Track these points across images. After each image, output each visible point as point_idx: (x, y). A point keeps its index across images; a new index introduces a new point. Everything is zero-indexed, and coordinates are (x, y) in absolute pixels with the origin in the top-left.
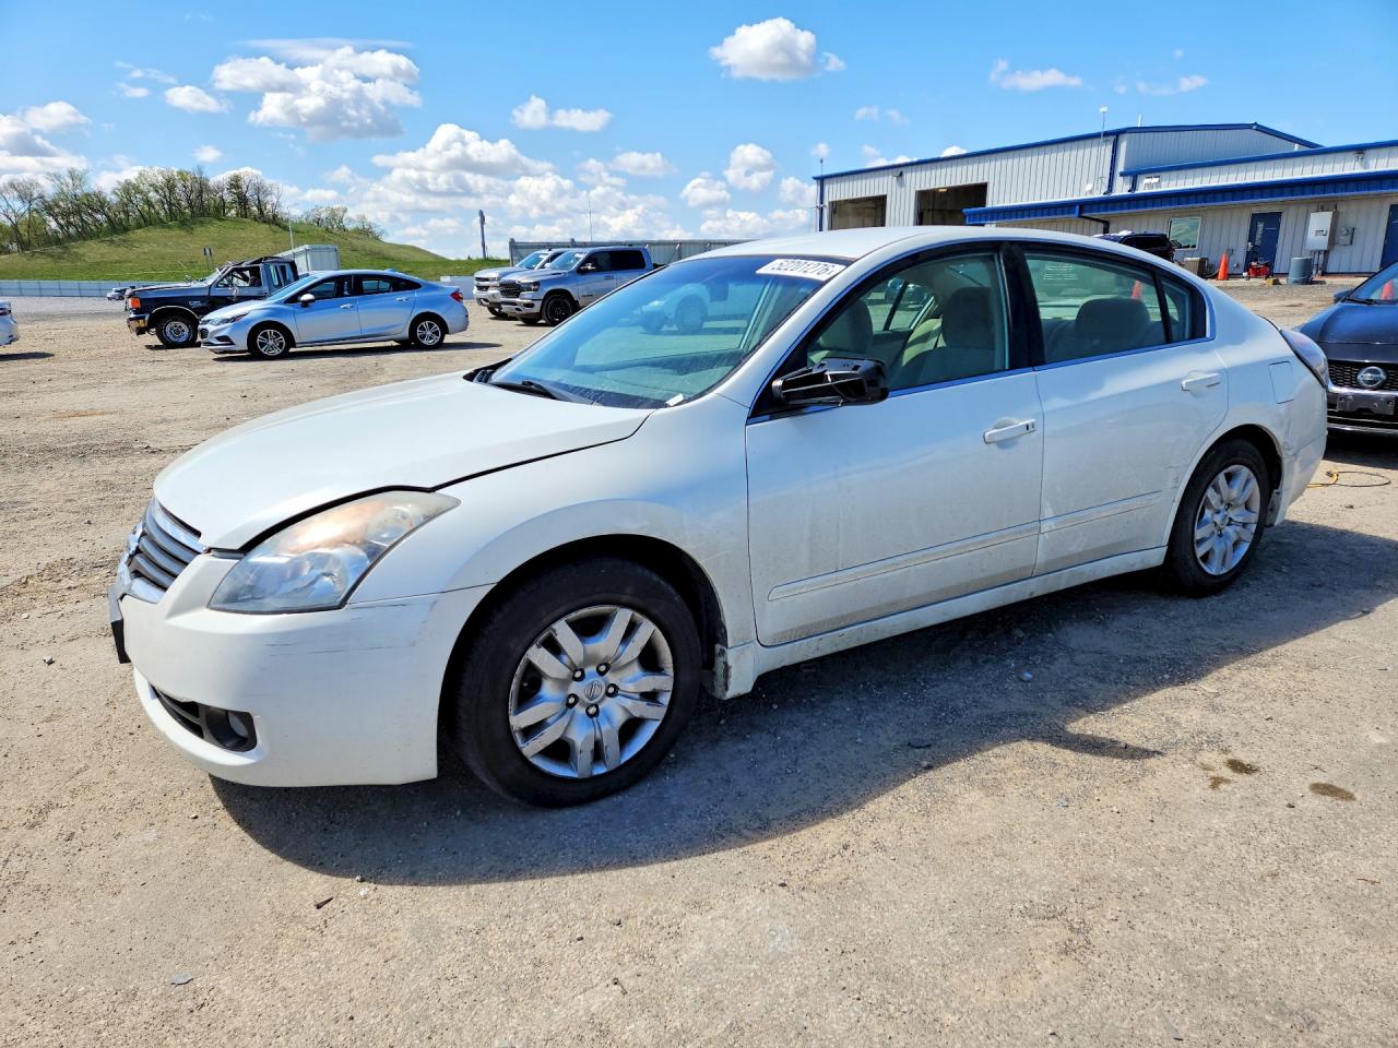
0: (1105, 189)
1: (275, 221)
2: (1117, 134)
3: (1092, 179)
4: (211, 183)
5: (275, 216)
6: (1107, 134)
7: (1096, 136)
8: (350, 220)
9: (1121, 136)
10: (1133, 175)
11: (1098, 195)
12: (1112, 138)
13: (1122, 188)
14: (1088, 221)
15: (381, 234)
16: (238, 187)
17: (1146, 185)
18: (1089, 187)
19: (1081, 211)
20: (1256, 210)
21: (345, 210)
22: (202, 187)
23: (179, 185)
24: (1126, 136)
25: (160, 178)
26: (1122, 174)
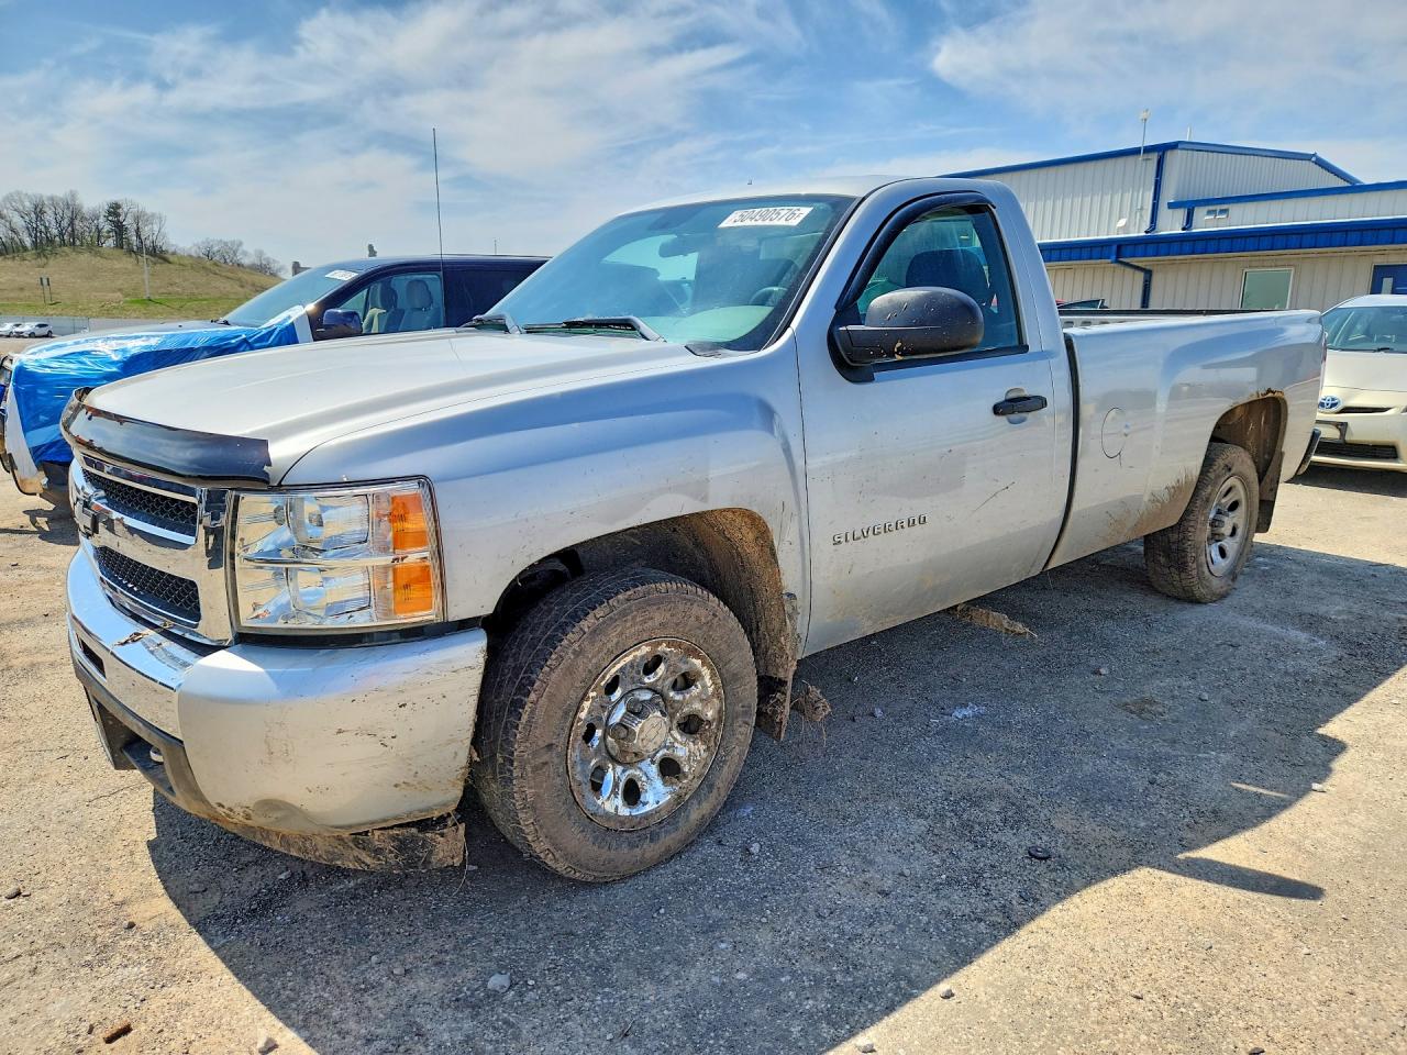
0: (1146, 225)
1: (157, 254)
2: (1162, 150)
3: (1126, 210)
4: (84, 210)
5: (154, 248)
6: (1149, 150)
7: (1135, 152)
8: (245, 253)
9: (1169, 155)
10: (1189, 207)
11: (1138, 231)
12: (1154, 157)
13: (1171, 225)
14: (1128, 270)
15: (280, 270)
16: (118, 215)
17: (1205, 223)
18: (1122, 222)
19: (1119, 255)
20: (1380, 261)
21: (240, 244)
22: (75, 214)
23: (49, 212)
24: (1178, 153)
25: (27, 204)
26: (1171, 206)
